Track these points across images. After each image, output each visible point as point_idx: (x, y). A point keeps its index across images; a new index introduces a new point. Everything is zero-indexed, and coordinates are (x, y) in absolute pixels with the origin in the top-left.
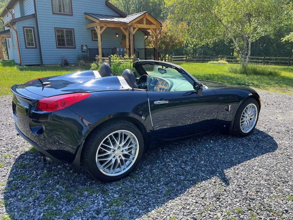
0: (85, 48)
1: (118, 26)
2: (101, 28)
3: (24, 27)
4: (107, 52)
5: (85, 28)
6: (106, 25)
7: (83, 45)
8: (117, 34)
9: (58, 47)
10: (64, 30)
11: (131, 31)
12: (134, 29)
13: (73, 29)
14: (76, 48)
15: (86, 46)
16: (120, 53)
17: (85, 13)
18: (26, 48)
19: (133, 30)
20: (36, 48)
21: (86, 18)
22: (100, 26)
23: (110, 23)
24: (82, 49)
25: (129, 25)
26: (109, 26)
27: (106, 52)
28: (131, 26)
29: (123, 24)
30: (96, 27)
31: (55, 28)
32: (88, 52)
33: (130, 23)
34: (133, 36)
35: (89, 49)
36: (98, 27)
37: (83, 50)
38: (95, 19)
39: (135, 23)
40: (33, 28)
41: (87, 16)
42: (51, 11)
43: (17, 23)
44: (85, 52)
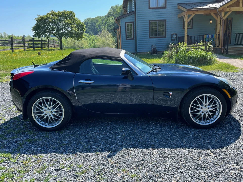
0: (174, 36)
1: (208, 12)
2: (189, 16)
3: (126, 23)
4: (197, 39)
5: (177, 18)
6: (194, 13)
7: (173, 34)
8: (210, 20)
9: (150, 37)
10: (157, 22)
11: (222, 16)
12: (226, 13)
13: (166, 20)
14: (167, 37)
15: (176, 34)
16: (208, 39)
17: (178, 4)
18: (126, 39)
19: (225, 15)
20: (133, 39)
21: (179, 8)
22: (187, 15)
23: (197, 10)
24: (172, 37)
25: (220, 10)
26: (197, 13)
27: (195, 39)
28: (222, 10)
29: (214, 9)
30: (185, 16)
31: (149, 21)
32: (178, 40)
33: (222, 8)
34: (223, 21)
35: (178, 37)
36: (186, 15)
37: (173, 39)
38: (184, 9)
39: (227, 7)
40: (133, 22)
41: (179, 6)
42: (148, 7)
43: (121, 20)
44: (174, 40)
